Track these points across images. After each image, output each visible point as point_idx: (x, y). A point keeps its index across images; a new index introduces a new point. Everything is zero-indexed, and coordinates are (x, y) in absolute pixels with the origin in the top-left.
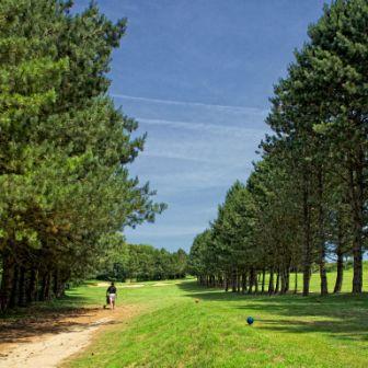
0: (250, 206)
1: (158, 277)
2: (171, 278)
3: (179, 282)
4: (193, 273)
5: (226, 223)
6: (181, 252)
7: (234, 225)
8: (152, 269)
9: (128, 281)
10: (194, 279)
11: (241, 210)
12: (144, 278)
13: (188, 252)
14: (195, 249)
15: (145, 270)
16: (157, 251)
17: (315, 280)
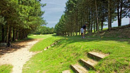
0: (64, 20)
1: (47, 34)
2: (50, 34)
3: (52, 34)
4: (55, 33)
5: (60, 23)
6: (52, 28)
7: (62, 23)
8: (46, 32)
9: (41, 34)
10: (55, 34)
11: (63, 21)
12: (44, 34)
13: (54, 28)
14: (55, 27)
15: (44, 32)
16: (47, 28)
17: (78, 33)
